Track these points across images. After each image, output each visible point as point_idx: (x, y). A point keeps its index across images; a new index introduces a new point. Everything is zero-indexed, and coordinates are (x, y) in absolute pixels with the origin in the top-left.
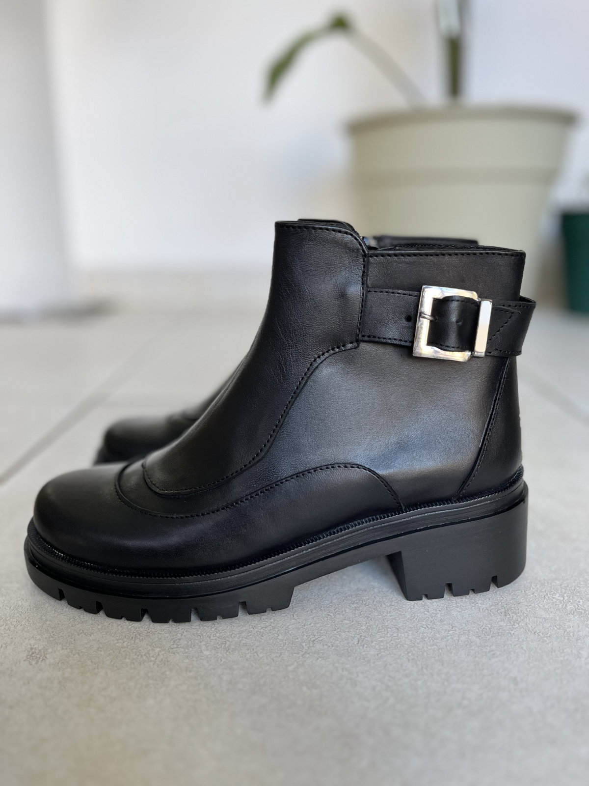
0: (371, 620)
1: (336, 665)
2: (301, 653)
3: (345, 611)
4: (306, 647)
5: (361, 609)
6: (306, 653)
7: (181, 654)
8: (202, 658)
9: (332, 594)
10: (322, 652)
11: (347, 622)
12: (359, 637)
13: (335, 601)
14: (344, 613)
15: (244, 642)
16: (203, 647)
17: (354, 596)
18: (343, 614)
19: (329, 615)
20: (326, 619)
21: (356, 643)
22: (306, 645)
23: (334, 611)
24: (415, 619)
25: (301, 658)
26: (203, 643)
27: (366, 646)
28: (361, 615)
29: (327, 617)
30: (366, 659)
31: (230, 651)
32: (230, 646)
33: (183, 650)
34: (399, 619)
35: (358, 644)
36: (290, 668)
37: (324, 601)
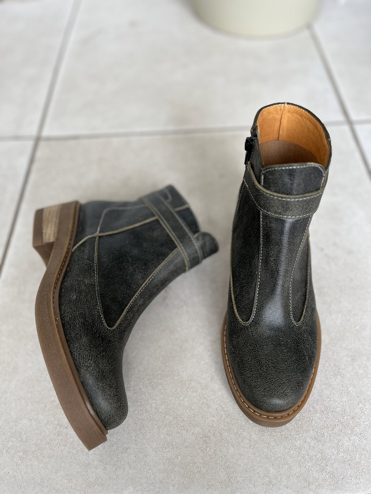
1: (201, 395)
2: (185, 388)
4: (187, 385)
6: (188, 388)
7: (132, 391)
8: (142, 393)
10: (194, 387)
12: (211, 376)
15: (159, 382)
16: (142, 386)
21: (210, 380)
22: (187, 383)
25: (185, 391)
26: (141, 383)
27: (214, 382)
30: (214, 391)
31: (154, 388)
32: (153, 385)
33: (133, 388)
35: (211, 381)
36: (181, 398)
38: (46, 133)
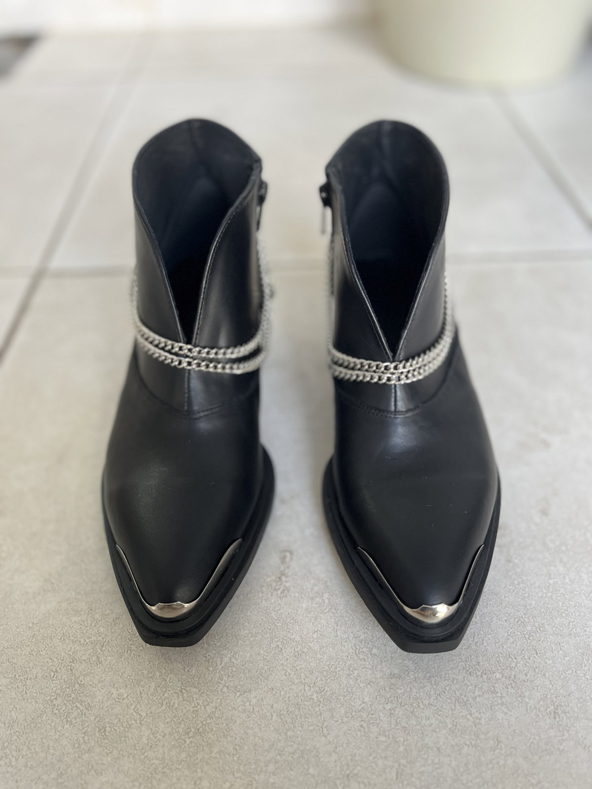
0: (409, 734)
3: (379, 716)
5: (397, 713)
9: (362, 685)
11: (383, 738)
12: (397, 766)
13: (367, 699)
14: (378, 721)
17: (387, 689)
18: (378, 724)
19: (361, 726)
20: (359, 733)
23: (367, 719)
24: (456, 731)
28: (397, 725)
29: (360, 731)
34: (440, 730)
37: (354, 699)
38: (57, 262)
